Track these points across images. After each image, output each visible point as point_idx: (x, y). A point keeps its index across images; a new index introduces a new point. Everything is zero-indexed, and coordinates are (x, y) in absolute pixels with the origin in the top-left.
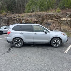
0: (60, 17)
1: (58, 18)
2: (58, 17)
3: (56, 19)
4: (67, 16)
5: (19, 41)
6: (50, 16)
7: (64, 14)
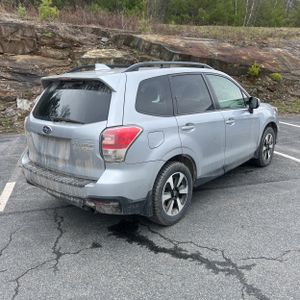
0: (72, 41)
1: (63, 48)
2: (64, 40)
3: (59, 53)
4: (104, 39)
5: (182, 176)
6: (20, 32)
7: (82, 28)
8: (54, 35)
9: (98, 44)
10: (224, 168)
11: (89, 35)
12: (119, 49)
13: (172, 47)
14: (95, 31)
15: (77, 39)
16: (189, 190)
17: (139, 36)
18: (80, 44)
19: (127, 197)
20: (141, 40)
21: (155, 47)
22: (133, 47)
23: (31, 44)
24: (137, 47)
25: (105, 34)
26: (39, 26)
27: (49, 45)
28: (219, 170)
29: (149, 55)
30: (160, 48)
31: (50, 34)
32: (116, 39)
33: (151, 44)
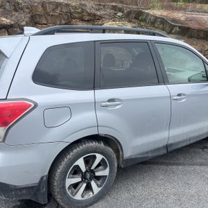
0: (95, 15)
1: (88, 21)
2: (89, 14)
4: (120, 14)
5: (99, 157)
6: (59, 8)
7: (104, 6)
8: (83, 10)
9: (113, 18)
10: (167, 147)
11: (108, 10)
12: (130, 21)
13: (174, 20)
14: (114, 8)
15: (99, 13)
16: (111, 171)
17: (147, 11)
18: (100, 18)
19: (7, 182)
20: (148, 14)
21: (159, 20)
22: (142, 21)
23: (66, 18)
24: (144, 20)
25: (120, 10)
26: (74, 4)
27: (78, 18)
28: (159, 149)
29: (154, 27)
30: (163, 21)
31: (79, 10)
32: (129, 14)
33: (156, 18)
